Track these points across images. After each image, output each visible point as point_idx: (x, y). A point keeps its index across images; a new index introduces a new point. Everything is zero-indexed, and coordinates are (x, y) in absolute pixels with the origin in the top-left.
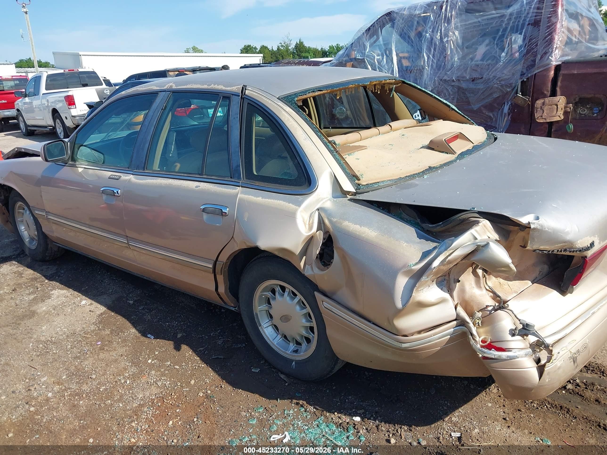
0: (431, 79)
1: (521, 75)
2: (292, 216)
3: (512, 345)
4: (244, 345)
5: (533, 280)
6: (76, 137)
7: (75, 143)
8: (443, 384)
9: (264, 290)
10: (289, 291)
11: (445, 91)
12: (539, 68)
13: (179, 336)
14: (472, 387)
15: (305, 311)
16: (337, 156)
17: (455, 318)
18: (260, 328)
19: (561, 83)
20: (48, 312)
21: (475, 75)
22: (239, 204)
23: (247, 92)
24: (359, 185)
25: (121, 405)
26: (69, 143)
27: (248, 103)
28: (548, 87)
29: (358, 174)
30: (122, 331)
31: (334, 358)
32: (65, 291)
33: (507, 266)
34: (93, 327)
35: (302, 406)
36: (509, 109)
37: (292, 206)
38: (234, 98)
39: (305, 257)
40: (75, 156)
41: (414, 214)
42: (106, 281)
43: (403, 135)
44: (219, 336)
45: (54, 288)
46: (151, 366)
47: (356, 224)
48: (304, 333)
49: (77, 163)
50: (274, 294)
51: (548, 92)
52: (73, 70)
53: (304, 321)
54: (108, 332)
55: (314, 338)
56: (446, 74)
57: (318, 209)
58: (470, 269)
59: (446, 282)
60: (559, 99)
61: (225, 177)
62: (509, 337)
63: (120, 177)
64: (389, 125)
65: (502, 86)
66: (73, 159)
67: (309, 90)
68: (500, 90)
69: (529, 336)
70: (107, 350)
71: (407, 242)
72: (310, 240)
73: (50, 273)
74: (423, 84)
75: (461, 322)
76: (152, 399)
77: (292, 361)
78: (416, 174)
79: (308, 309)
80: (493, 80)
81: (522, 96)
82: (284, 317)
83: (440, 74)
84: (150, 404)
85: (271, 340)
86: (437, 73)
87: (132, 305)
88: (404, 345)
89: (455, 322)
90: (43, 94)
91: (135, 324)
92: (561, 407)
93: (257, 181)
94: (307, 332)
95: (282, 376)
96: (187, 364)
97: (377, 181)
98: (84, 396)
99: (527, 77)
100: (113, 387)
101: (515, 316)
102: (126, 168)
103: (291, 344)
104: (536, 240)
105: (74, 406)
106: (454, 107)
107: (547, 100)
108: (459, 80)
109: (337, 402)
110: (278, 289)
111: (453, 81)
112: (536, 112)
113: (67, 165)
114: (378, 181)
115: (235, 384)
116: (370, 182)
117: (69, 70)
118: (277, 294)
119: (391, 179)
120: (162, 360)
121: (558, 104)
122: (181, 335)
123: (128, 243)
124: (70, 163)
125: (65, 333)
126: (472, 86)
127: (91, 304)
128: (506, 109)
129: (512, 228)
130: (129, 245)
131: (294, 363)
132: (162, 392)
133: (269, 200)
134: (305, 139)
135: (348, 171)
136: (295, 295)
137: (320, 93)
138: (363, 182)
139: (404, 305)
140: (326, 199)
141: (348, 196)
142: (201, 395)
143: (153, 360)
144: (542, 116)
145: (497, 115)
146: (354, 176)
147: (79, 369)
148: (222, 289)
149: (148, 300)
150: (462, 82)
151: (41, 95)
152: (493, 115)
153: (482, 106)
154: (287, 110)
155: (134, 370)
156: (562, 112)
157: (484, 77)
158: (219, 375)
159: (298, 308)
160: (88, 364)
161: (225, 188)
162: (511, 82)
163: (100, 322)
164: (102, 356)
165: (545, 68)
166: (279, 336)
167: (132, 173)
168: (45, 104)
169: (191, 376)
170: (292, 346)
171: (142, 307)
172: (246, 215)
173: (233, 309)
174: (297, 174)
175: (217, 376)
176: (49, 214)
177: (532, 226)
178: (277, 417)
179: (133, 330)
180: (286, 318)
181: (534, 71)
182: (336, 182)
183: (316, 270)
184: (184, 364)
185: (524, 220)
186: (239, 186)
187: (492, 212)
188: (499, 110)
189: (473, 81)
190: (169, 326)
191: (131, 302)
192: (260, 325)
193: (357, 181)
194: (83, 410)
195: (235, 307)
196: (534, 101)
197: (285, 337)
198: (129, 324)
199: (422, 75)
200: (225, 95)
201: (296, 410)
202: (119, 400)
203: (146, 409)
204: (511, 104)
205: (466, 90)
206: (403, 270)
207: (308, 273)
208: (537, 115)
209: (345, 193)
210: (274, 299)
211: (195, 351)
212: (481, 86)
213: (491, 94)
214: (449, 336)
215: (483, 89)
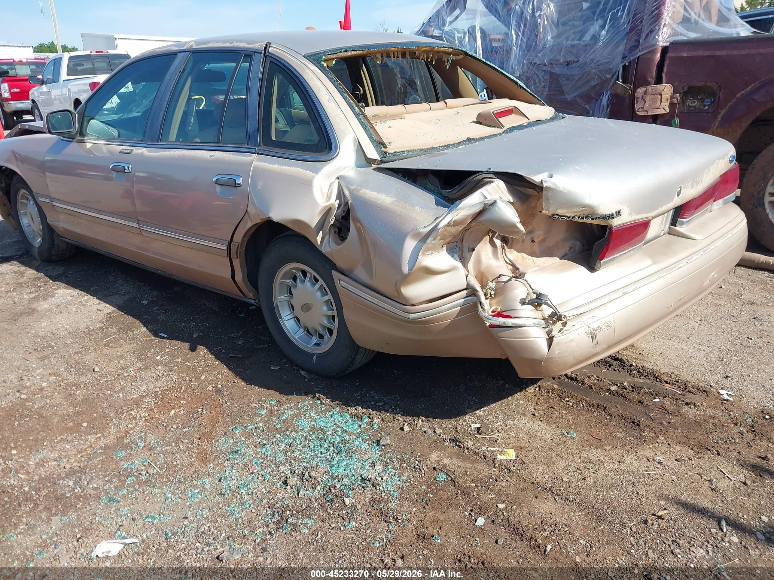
0: (519, 62)
1: (623, 58)
2: (308, 184)
3: (522, 314)
4: (267, 346)
5: (562, 256)
6: (86, 108)
7: (84, 115)
8: (476, 383)
9: (285, 276)
10: (311, 276)
11: (535, 77)
12: (642, 50)
13: (195, 336)
14: (507, 386)
15: (326, 298)
16: (364, 120)
17: (465, 287)
18: (280, 320)
19: (667, 68)
20: (50, 310)
21: (570, 58)
22: (253, 172)
23: (271, 50)
24: (386, 153)
25: (121, 395)
26: (77, 115)
27: (271, 61)
28: (652, 73)
29: (385, 141)
30: (131, 330)
31: (355, 347)
32: (71, 291)
33: (514, 226)
34: (99, 325)
35: (318, 399)
36: (608, 100)
37: (309, 173)
38: (256, 57)
39: (321, 232)
40: (84, 131)
41: (436, 181)
42: (120, 282)
43: (458, 113)
44: (240, 337)
45: (59, 288)
46: (160, 363)
47: (374, 191)
48: (325, 322)
49: (86, 138)
50: (295, 281)
51: (652, 78)
52: (102, 52)
53: (325, 308)
54: (115, 330)
55: (335, 327)
56: (537, 56)
57: (338, 178)
58: (487, 238)
59: (458, 249)
60: (664, 87)
61: (241, 144)
62: (520, 306)
63: (132, 150)
64: (445, 102)
65: (601, 71)
66: (82, 133)
67: (341, 49)
68: (598, 76)
69: (543, 305)
70: (112, 347)
71: (422, 208)
72: (328, 211)
73: (57, 273)
74: (510, 68)
75: (471, 291)
76: (155, 392)
77: (312, 355)
78: (451, 145)
79: (329, 297)
80: (590, 64)
81: (623, 83)
82: (304, 307)
83: (530, 56)
84: (153, 395)
85: (292, 334)
86: (527, 54)
87: (146, 305)
88: (412, 316)
89: (465, 292)
90: (64, 81)
91: (145, 325)
92: (598, 406)
93: (276, 147)
94: (329, 322)
95: (303, 373)
96: (199, 361)
97: (405, 150)
98: (82, 386)
99: (629, 61)
100: (114, 380)
101: (530, 286)
102: (139, 141)
103: (314, 338)
104: (551, 201)
105: (71, 395)
106: (522, 85)
107: (649, 88)
108: (551, 64)
109: (358, 396)
110: (299, 275)
111: (545, 65)
112: (637, 103)
113: (75, 140)
114: (407, 149)
115: (249, 381)
116: (398, 150)
117: (96, 52)
118: (298, 281)
119: (421, 148)
120: (173, 357)
121: (663, 93)
122: (197, 335)
123: (139, 228)
124: (79, 138)
125: (66, 330)
126: (565, 71)
127: (99, 303)
128: (605, 99)
129: (530, 191)
130: (140, 230)
131: (315, 357)
132: (167, 386)
133: (286, 167)
134: (329, 100)
135: (375, 137)
136: (317, 281)
137: (353, 53)
138: (391, 149)
139: (410, 270)
140: (348, 169)
141: (373, 165)
142: (210, 389)
143: (161, 357)
144: (643, 108)
145: (595, 106)
146: (380, 143)
147: (79, 363)
148: (239, 277)
149: (165, 301)
150: (555, 66)
151: (62, 82)
152: (590, 107)
153: (578, 96)
154: (312, 69)
155: (140, 365)
156: (667, 104)
157: (581, 59)
158: (233, 372)
159: (319, 294)
160: (89, 359)
161: (240, 156)
162: (611, 66)
163: (107, 321)
164: (106, 351)
165: (650, 49)
166: (302, 330)
167: (145, 145)
168: (66, 94)
169: (202, 373)
170: (315, 340)
171: (157, 308)
172: (260, 184)
173: (253, 302)
174: (318, 138)
175: (231, 373)
176: (53, 200)
177: (545, 185)
178: (290, 408)
179: (144, 329)
180: (307, 307)
181: (637, 53)
182: (360, 148)
183: (334, 246)
184: (196, 361)
185: (537, 179)
186: (255, 153)
187: (507, 171)
188: (597, 100)
189: (567, 65)
190: (184, 326)
191: (145, 302)
192: (281, 318)
193: (383, 149)
194: (79, 398)
195: (255, 300)
196: (634, 91)
197: (308, 331)
198: (138, 323)
199: (509, 58)
200: (248, 53)
201: (311, 402)
202: (120, 391)
203: (148, 400)
204: (611, 94)
205: (559, 75)
206: (411, 234)
207: (326, 249)
208: (637, 107)
209: (370, 162)
210: (295, 286)
211: (210, 350)
212: (576, 72)
213: (588, 82)
214: (460, 308)
215: (578, 75)
